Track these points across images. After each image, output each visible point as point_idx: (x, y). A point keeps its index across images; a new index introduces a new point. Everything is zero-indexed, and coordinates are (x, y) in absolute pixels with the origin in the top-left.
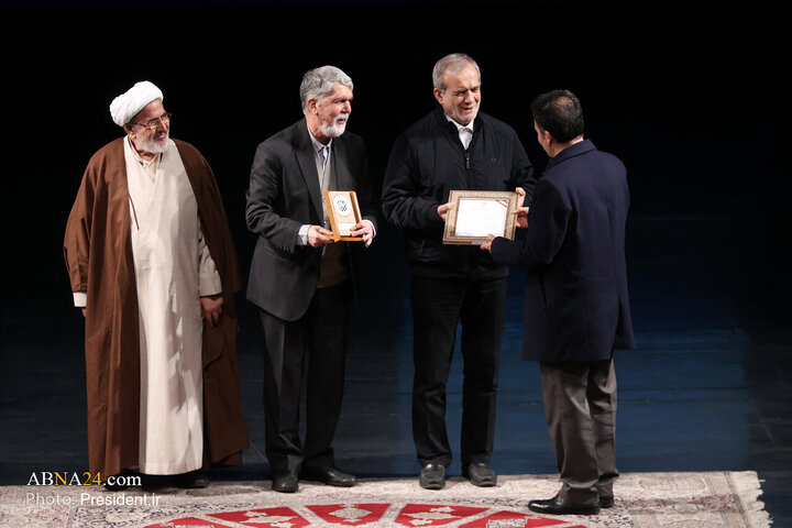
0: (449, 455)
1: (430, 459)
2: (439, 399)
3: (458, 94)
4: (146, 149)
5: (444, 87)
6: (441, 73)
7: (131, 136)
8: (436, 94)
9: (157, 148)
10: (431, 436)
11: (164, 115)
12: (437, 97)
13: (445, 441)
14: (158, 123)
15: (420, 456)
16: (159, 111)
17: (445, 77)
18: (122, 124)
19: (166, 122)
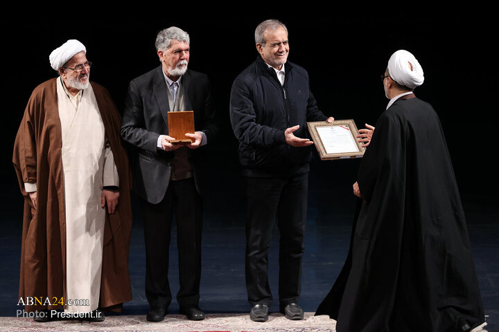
0: (270, 298)
1: (257, 302)
2: (264, 260)
3: (274, 45)
4: (73, 86)
5: (264, 42)
6: (261, 32)
7: (63, 77)
8: (258, 48)
9: (80, 86)
10: (258, 286)
11: (86, 63)
12: (258, 49)
13: (267, 288)
14: (83, 68)
15: (250, 299)
16: (83, 59)
17: (265, 35)
18: (57, 69)
19: (87, 68)
